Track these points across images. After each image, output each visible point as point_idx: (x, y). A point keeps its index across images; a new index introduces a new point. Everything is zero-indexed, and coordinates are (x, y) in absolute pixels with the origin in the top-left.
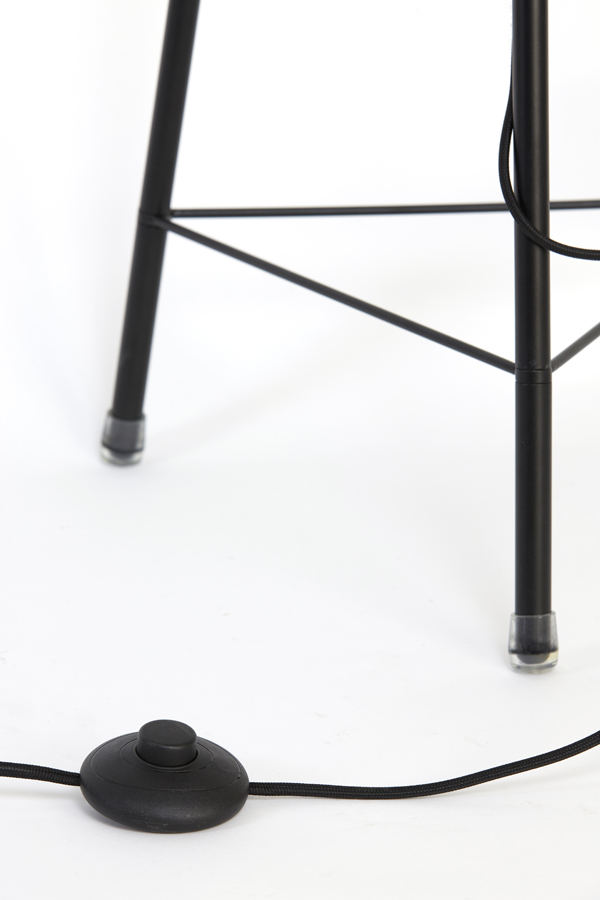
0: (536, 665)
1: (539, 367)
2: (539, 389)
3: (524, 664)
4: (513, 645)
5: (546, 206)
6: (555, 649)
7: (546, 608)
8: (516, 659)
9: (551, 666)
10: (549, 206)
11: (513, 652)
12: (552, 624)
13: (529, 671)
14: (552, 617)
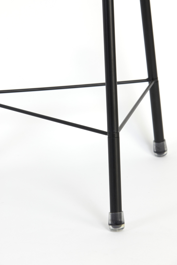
0: (117, 229)
1: (116, 132)
2: (116, 139)
3: (113, 229)
4: (110, 223)
5: (116, 83)
6: (124, 223)
7: (120, 210)
8: (111, 227)
9: (123, 228)
10: (117, 83)
11: (109, 225)
12: (122, 215)
13: (115, 231)
14: (122, 213)
